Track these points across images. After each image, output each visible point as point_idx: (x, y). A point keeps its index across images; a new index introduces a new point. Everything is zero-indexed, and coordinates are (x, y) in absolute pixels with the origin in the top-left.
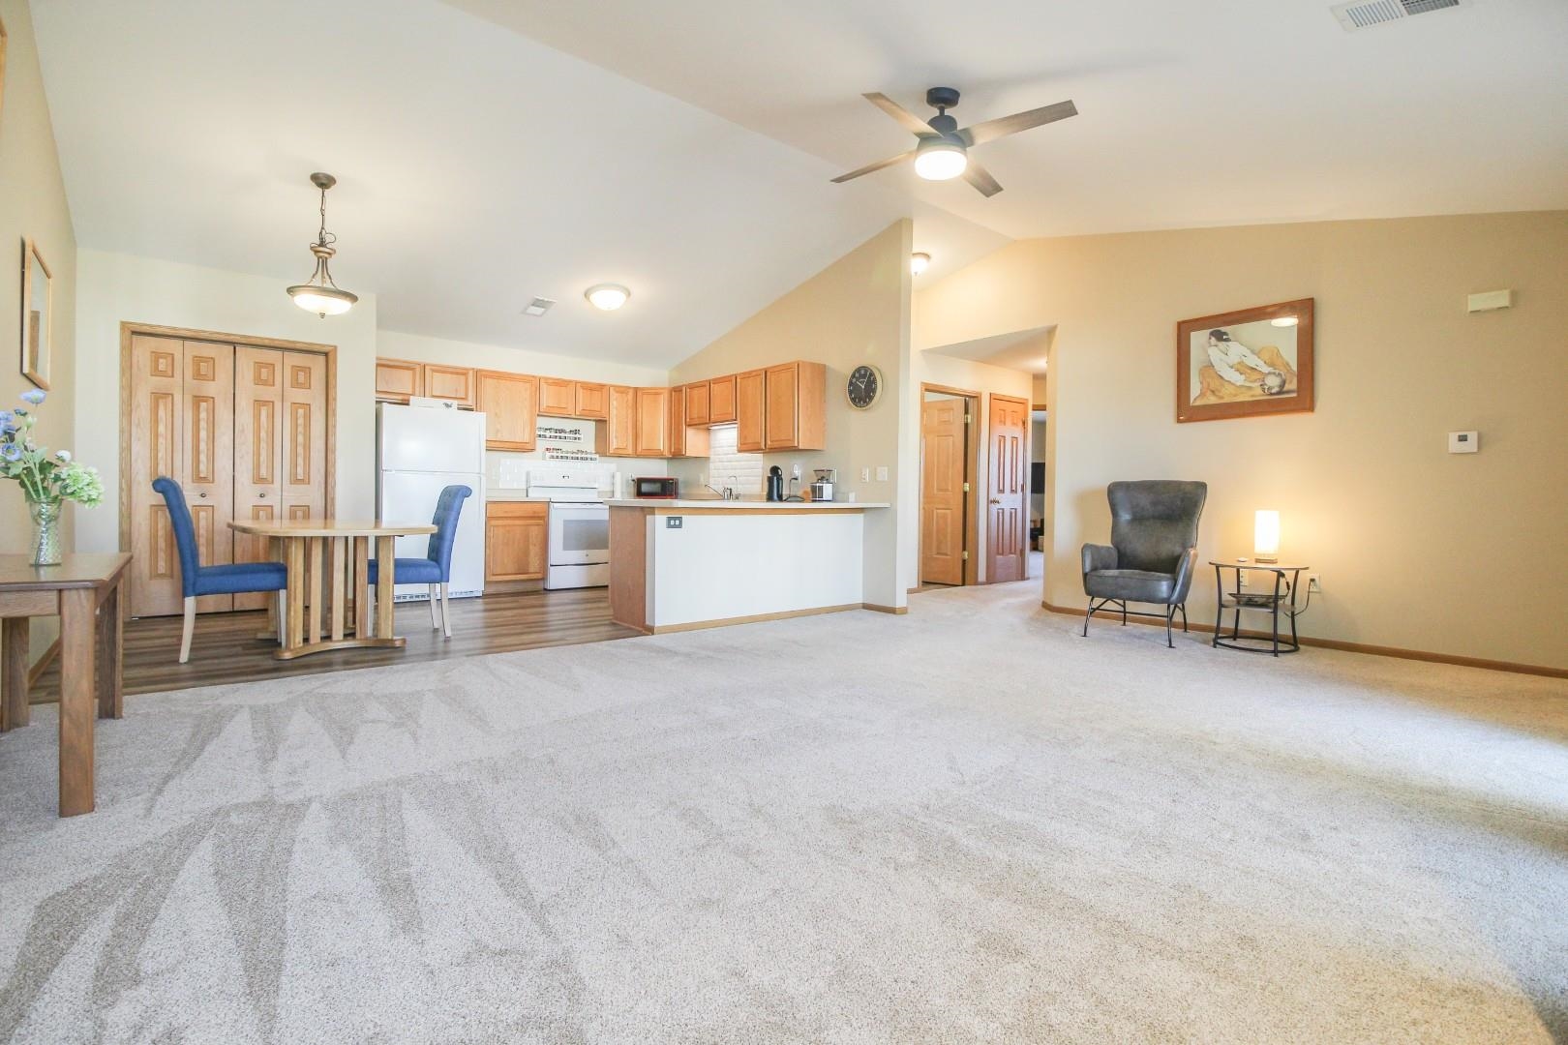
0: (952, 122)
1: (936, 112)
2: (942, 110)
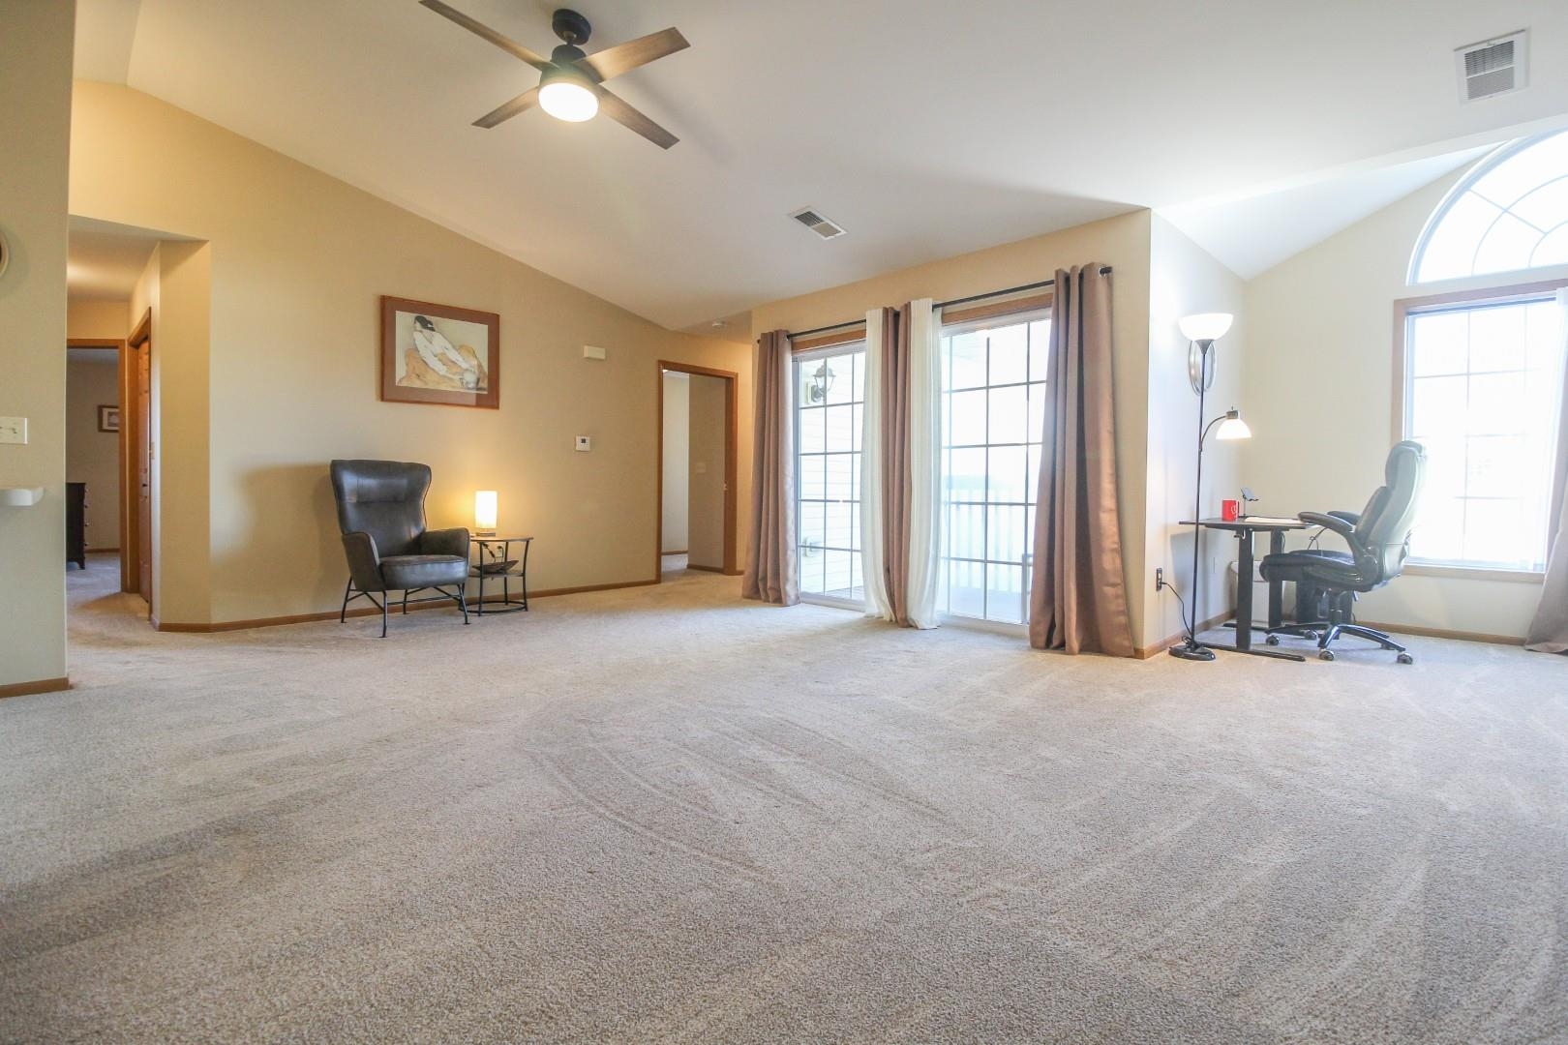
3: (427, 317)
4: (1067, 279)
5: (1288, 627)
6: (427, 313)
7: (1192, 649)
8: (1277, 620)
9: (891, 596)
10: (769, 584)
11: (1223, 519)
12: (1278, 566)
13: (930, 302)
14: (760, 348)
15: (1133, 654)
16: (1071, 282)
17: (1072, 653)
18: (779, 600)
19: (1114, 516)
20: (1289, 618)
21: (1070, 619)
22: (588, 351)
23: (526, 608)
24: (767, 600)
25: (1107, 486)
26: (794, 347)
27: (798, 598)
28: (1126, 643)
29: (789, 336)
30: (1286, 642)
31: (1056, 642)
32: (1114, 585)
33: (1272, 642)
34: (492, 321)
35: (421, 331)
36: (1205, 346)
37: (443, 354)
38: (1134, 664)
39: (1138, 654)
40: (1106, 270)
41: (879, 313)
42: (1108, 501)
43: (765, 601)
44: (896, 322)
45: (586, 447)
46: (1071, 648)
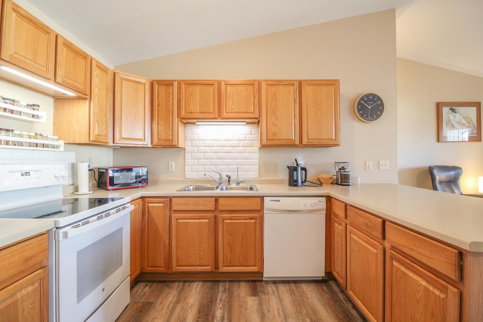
3: (454, 108)
6: (453, 106)
35: (452, 114)
37: (460, 121)
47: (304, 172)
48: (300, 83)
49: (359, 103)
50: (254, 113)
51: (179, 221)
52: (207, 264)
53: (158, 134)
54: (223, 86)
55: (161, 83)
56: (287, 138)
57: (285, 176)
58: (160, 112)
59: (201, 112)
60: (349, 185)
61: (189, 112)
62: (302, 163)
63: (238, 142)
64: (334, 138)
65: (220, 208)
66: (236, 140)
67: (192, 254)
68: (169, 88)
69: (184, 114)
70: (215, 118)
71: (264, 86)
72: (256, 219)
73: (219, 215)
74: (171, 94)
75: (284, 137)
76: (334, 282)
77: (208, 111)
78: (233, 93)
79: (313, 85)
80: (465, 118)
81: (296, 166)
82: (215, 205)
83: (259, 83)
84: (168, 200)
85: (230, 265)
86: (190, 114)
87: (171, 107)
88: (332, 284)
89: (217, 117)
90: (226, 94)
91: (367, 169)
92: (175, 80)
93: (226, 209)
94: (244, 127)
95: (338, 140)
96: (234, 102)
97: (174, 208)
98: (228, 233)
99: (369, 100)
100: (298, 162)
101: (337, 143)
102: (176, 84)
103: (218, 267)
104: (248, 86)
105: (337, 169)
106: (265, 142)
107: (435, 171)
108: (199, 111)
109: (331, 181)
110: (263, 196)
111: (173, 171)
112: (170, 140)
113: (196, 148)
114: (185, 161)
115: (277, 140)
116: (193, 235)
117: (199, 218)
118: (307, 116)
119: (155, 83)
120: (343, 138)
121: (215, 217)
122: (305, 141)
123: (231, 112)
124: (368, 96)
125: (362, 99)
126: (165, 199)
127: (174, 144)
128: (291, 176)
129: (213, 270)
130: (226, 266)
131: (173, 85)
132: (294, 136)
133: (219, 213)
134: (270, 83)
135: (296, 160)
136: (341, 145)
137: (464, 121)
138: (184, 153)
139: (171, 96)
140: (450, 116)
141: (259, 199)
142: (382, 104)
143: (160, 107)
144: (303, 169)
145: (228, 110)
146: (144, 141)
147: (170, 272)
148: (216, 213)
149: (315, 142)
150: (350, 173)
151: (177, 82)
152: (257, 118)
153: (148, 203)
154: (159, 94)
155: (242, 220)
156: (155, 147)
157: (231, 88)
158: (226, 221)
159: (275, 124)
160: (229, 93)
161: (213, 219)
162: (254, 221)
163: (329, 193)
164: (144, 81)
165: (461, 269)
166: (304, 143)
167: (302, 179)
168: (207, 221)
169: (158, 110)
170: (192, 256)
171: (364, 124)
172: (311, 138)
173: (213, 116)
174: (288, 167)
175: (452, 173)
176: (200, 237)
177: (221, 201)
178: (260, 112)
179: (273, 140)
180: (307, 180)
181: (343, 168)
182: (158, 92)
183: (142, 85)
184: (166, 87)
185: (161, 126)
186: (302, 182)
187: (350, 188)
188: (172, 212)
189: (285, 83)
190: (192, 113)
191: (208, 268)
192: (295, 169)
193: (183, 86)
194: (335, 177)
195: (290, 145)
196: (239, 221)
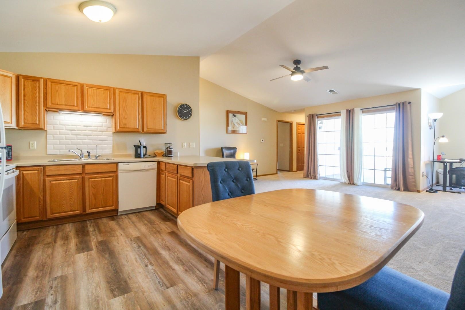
0: (299, 68)
1: (295, 66)
2: (297, 65)
3: (235, 114)
4: (399, 104)
5: (454, 186)
7: (431, 190)
8: (451, 185)
9: (349, 178)
10: (312, 175)
11: (438, 160)
12: (453, 171)
13: (360, 108)
14: (308, 118)
15: (417, 191)
16: (400, 105)
17: (401, 191)
18: (315, 178)
19: (412, 159)
20: (454, 184)
21: (401, 183)
22: (263, 119)
23: (257, 179)
24: (311, 178)
25: (410, 152)
26: (318, 118)
27: (320, 178)
28: (415, 189)
29: (317, 115)
30: (454, 189)
31: (397, 189)
32: (412, 176)
33: (451, 189)
34: (246, 114)
36: (435, 120)
37: (237, 122)
38: (419, 193)
39: (418, 191)
40: (410, 103)
41: (345, 111)
42: (410, 156)
43: (310, 179)
44: (350, 113)
45: (263, 142)
46: (401, 190)
47: (145, 149)
48: (142, 93)
49: (179, 109)
50: (110, 109)
51: (52, 182)
52: (76, 209)
53: (25, 119)
54: (85, 88)
55: (26, 78)
56: (134, 127)
57: (132, 152)
58: (26, 102)
59: (66, 104)
60: (172, 156)
61: (55, 104)
62: (143, 143)
63: (96, 128)
64: (163, 129)
65: (86, 172)
66: (95, 127)
67: (64, 204)
68: (36, 83)
69: (50, 104)
70: (79, 110)
71: (117, 92)
72: (113, 177)
73: (86, 176)
74: (37, 88)
75: (132, 127)
76: (162, 209)
77: (73, 105)
78: (93, 94)
79: (151, 96)
80: (240, 121)
81: (139, 145)
82: (83, 170)
83: (114, 89)
84: (42, 168)
85: (95, 207)
86: (56, 105)
87: (37, 98)
88: (161, 210)
89: (80, 109)
90: (88, 94)
91: (183, 147)
92: (41, 78)
93: (91, 172)
94: (101, 117)
95: (165, 130)
96: (94, 100)
97: (48, 174)
98: (92, 187)
99: (184, 107)
100: (141, 143)
101: (165, 132)
102: (42, 81)
103: (85, 210)
104: (106, 91)
105: (166, 148)
106: (118, 128)
107: (224, 150)
108: (64, 104)
109: (162, 154)
110: (118, 163)
111: (35, 149)
112: (37, 124)
113: (58, 131)
114: (46, 141)
115: (127, 128)
116: (64, 191)
117: (69, 179)
118: (147, 114)
119: (21, 78)
120: (168, 129)
121: (83, 178)
122: (145, 129)
123: (92, 107)
124: (184, 105)
125: (181, 107)
126: (39, 167)
127: (41, 127)
128: (136, 151)
129: (81, 212)
130: (92, 209)
131: (39, 81)
132: (138, 125)
133: (86, 175)
134: (122, 90)
135: (140, 141)
136: (167, 132)
137: (239, 122)
138: (45, 135)
139: (37, 90)
140: (233, 118)
141: (115, 165)
142: (191, 111)
143: (26, 98)
144: (145, 147)
145: (90, 105)
146: (12, 123)
147: (44, 219)
148: (84, 175)
149: (152, 131)
150: (173, 149)
151: (43, 79)
152: (112, 113)
153: (22, 171)
154: (26, 86)
155: (103, 178)
156: (20, 129)
157: (92, 91)
158: (91, 180)
159: (126, 117)
160: (90, 94)
161: (80, 179)
162: (111, 178)
163: (159, 160)
164: (10, 75)
165: (193, 173)
166: (145, 131)
167: (143, 153)
168: (76, 180)
169: (24, 100)
170: (64, 205)
171: (181, 121)
172: (149, 128)
173: (77, 108)
174: (135, 146)
175: (232, 151)
176: (70, 192)
177: (87, 167)
178: (114, 109)
179: (124, 128)
180: (147, 154)
181: (169, 147)
182: (24, 85)
183: (9, 78)
184: (32, 82)
185: (28, 113)
186: (144, 155)
187: (173, 157)
188: (46, 176)
189: (133, 92)
190: (57, 104)
191: (78, 212)
192: (139, 147)
193: (49, 84)
194: (165, 152)
195: (136, 132)
196: (101, 179)
